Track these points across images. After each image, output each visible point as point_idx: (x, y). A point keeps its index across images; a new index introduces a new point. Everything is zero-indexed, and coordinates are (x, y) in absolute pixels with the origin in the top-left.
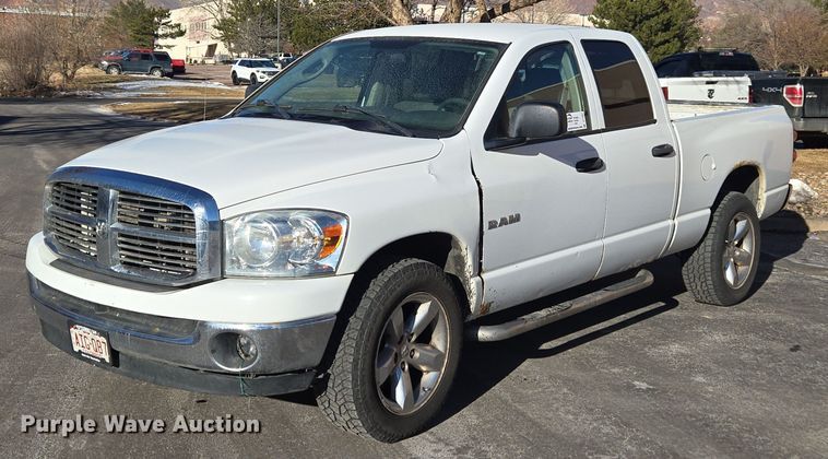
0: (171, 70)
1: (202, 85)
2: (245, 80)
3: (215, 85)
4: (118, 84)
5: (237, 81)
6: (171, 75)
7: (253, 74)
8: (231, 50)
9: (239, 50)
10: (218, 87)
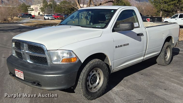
0: (32, 17)
1: (38, 20)
2: (47, 19)
3: (41, 20)
4: (22, 20)
5: (45, 19)
6: (32, 18)
7: (48, 18)
8: (43, 13)
9: (45, 13)
10: (42, 21)
